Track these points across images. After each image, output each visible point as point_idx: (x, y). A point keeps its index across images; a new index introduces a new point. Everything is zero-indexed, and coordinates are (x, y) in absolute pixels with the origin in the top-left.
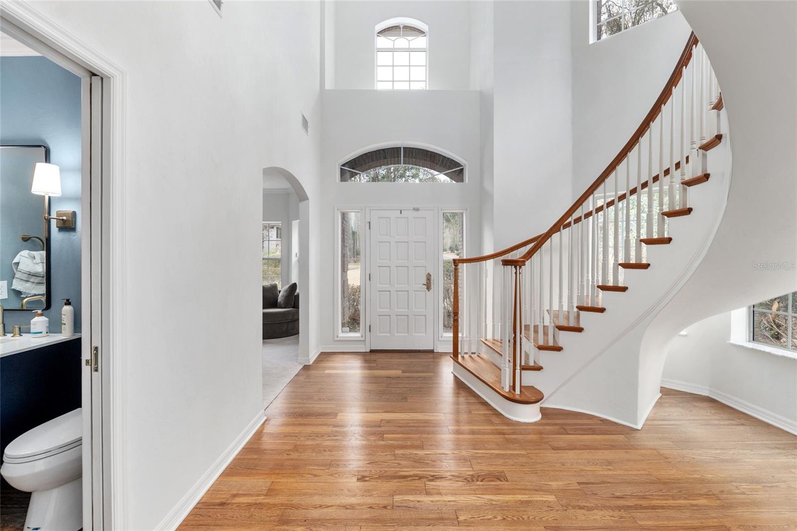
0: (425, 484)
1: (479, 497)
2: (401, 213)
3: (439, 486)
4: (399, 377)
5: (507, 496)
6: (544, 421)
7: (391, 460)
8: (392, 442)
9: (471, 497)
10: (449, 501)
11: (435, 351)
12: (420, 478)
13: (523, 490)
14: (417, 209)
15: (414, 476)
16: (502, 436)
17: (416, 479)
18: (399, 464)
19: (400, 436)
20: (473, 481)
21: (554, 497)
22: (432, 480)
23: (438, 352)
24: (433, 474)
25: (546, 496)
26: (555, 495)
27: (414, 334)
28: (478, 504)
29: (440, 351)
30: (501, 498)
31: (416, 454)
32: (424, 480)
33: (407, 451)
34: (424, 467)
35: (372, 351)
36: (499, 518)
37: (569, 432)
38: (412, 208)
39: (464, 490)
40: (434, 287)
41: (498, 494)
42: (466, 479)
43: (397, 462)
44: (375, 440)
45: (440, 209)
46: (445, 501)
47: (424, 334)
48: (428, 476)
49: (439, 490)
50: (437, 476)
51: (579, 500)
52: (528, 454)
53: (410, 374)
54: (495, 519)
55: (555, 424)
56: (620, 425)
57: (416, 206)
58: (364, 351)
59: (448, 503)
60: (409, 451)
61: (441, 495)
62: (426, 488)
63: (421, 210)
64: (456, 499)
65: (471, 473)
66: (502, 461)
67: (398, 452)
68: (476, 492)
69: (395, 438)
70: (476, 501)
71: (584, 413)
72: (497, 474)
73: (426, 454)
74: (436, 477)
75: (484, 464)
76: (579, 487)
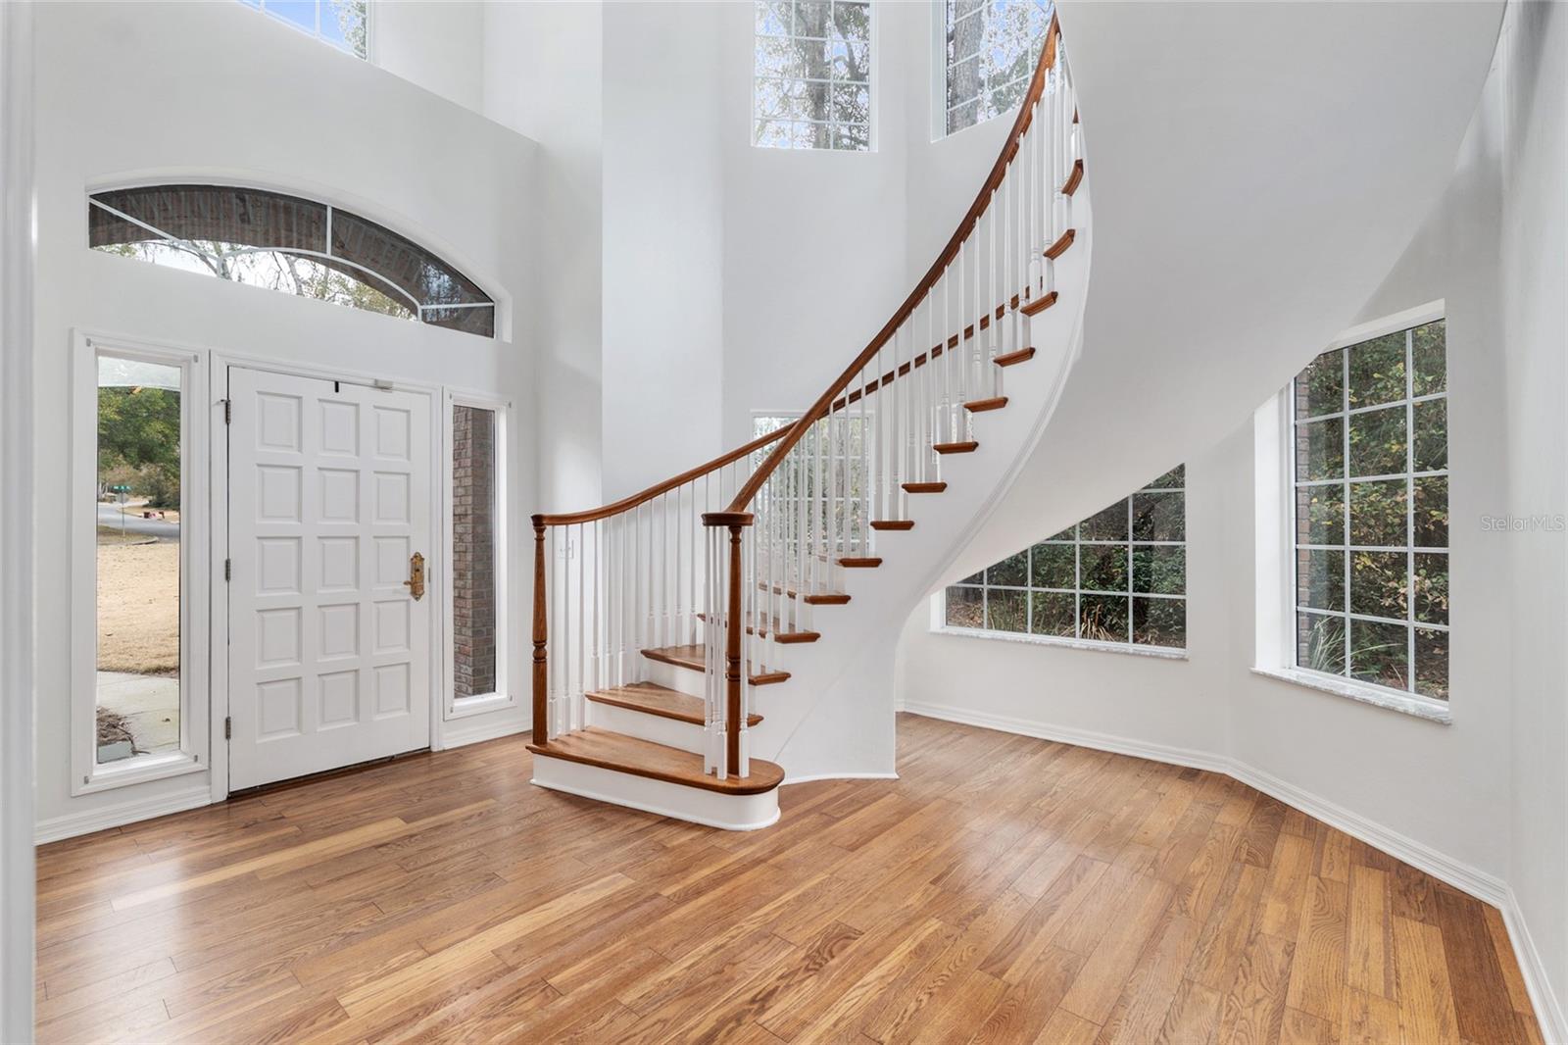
0: (760, 1025)
1: (863, 986)
2: (337, 390)
3: (785, 1011)
4: (411, 836)
5: (890, 958)
6: (790, 813)
7: (635, 1025)
8: (586, 986)
9: (854, 994)
10: (835, 1025)
11: (434, 749)
12: (738, 1019)
13: (895, 935)
14: (383, 387)
15: (722, 1023)
16: (763, 864)
17: (733, 1028)
18: (665, 1021)
19: (586, 963)
20: (821, 965)
21: (934, 921)
22: (762, 1010)
23: (444, 751)
24: (748, 996)
25: (927, 924)
26: (933, 916)
27: (378, 718)
28: (875, 997)
29: (447, 747)
30: (890, 965)
31: (670, 980)
32: (748, 1018)
33: (643, 985)
34: (717, 997)
35: (234, 797)
36: (925, 998)
37: (838, 816)
38: (371, 382)
39: (829, 989)
40: (431, 587)
41: (877, 963)
42: (807, 969)
43: (654, 1019)
44: (541, 1006)
45: (446, 396)
46: (829, 1031)
47: (403, 713)
48: (746, 1007)
49: (795, 1018)
50: (760, 996)
51: (960, 905)
52: (832, 874)
53: (433, 819)
54: (923, 1004)
55: (808, 812)
56: (874, 780)
57: (383, 378)
58: (208, 802)
59: (837, 1029)
60: (649, 982)
61: (809, 1024)
62: (771, 1029)
63: (396, 390)
64: (839, 1014)
65: (802, 954)
66: (815, 907)
67: (630, 997)
68: (849, 980)
69: (581, 973)
70: (868, 995)
71: (819, 781)
72: (836, 931)
73: (689, 968)
74: (761, 999)
75: (801, 927)
76: (938, 890)
